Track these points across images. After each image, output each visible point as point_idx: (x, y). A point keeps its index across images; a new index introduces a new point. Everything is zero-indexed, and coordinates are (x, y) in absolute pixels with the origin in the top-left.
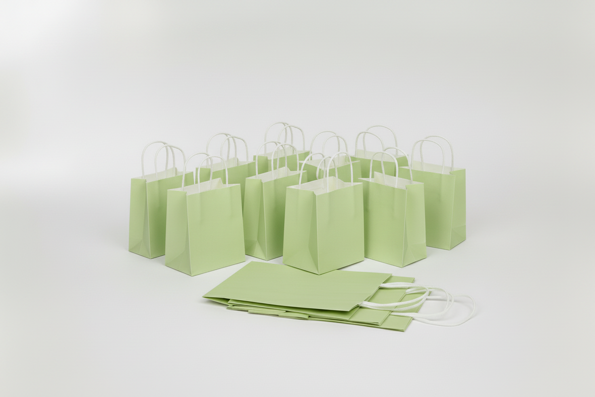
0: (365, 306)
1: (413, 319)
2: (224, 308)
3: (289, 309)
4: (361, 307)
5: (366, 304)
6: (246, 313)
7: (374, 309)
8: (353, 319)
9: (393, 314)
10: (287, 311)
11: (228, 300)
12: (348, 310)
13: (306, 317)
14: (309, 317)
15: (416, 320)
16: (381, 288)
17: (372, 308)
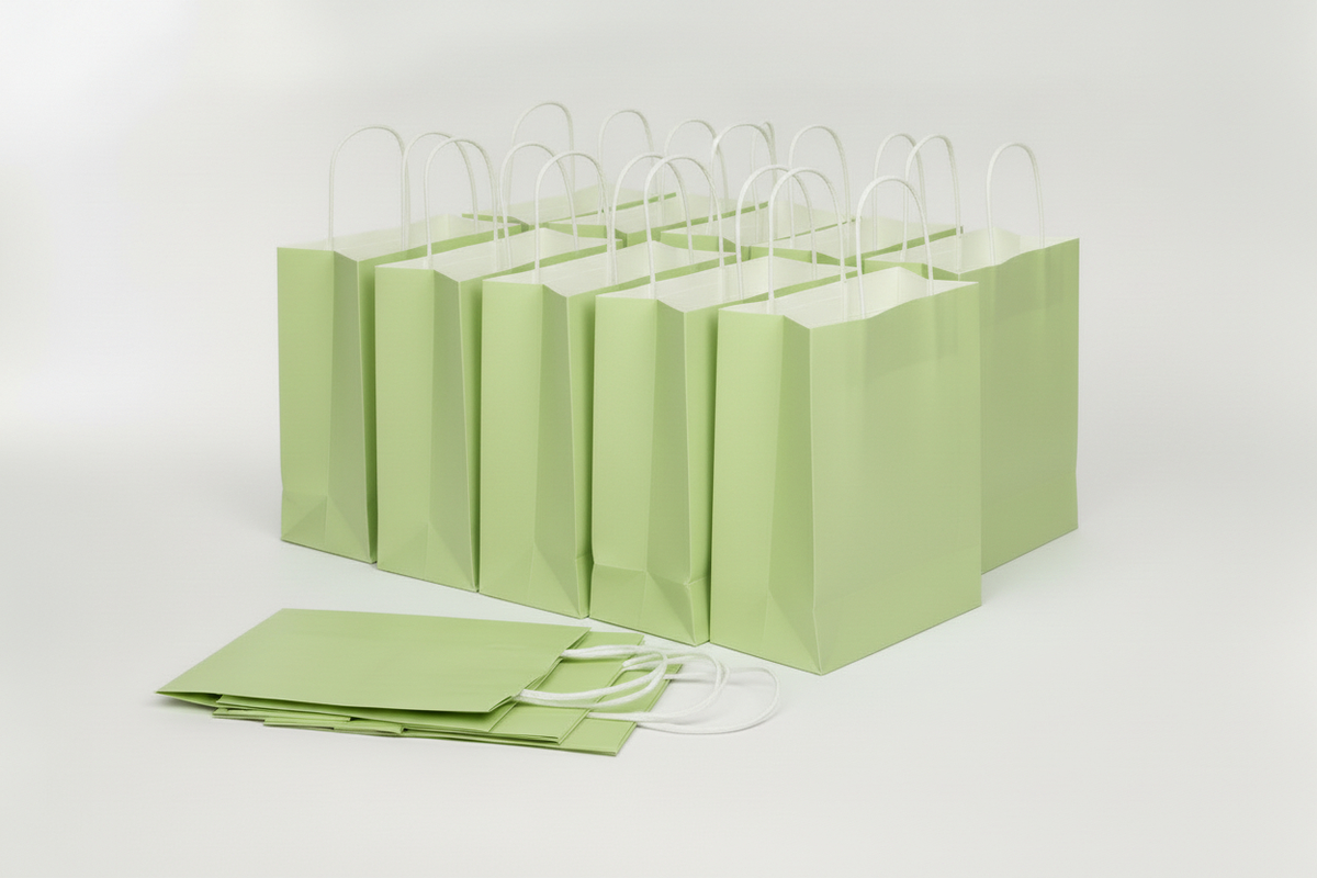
0: (530, 701)
1: (637, 726)
2: (206, 715)
3: (357, 714)
4: (519, 704)
5: (529, 695)
6: (261, 724)
7: (550, 705)
8: (499, 731)
9: (593, 715)
10: (353, 719)
11: (216, 697)
12: (487, 711)
13: (398, 730)
14: (405, 730)
15: (645, 728)
16: (565, 660)
17: (543, 703)
